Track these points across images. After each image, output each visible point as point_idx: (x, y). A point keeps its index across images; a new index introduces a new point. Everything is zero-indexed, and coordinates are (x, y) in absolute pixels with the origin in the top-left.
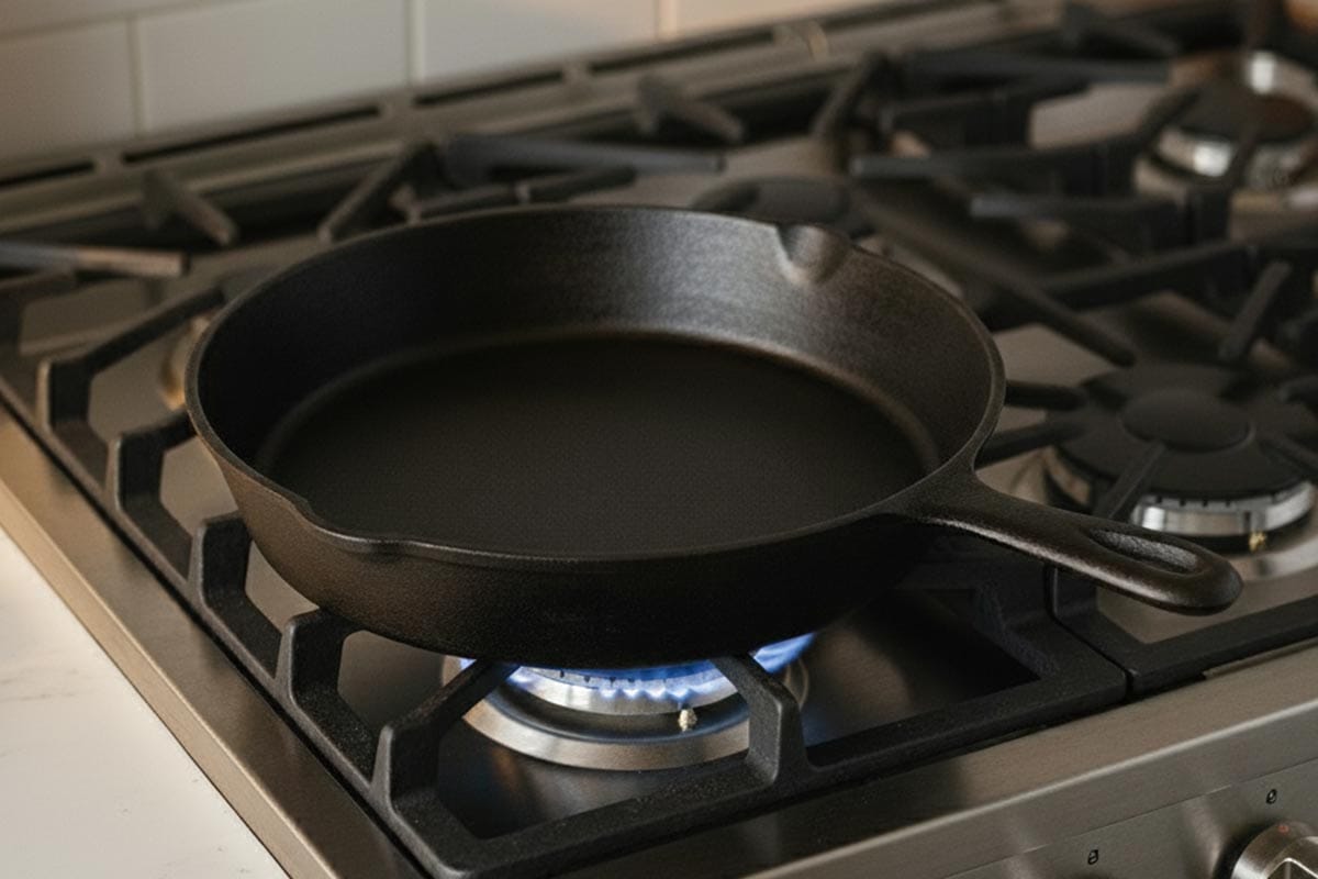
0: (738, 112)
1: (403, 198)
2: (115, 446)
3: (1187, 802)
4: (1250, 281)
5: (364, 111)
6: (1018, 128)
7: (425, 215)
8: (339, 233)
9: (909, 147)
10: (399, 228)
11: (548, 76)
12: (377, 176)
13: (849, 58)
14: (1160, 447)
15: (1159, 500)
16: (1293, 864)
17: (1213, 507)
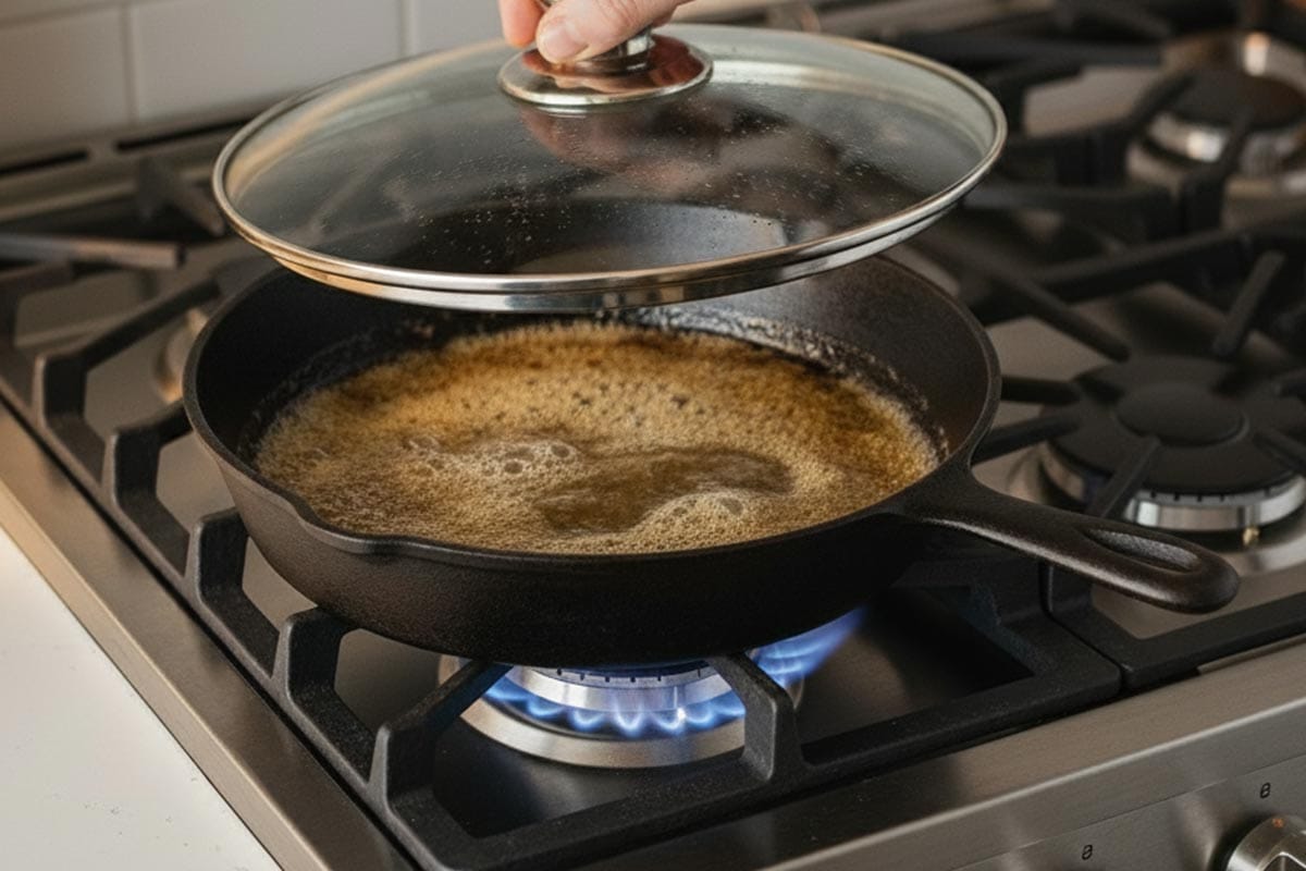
2: (112, 441)
3: (1180, 797)
4: (1245, 270)
14: (1155, 443)
15: (1153, 495)
16: (1287, 858)
17: (1208, 501)
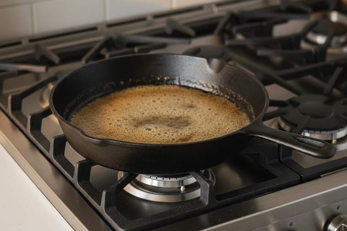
0: (194, 28)
1: (103, 52)
2: (29, 118)
3: (316, 209)
4: (332, 72)
5: (93, 29)
6: (269, 32)
7: (110, 56)
8: (87, 61)
9: (240, 37)
10: (103, 60)
11: (142, 19)
12: (97, 46)
13: (223, 13)
14: (309, 117)
15: (308, 131)
16: (344, 226)
17: (323, 132)
